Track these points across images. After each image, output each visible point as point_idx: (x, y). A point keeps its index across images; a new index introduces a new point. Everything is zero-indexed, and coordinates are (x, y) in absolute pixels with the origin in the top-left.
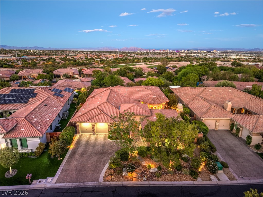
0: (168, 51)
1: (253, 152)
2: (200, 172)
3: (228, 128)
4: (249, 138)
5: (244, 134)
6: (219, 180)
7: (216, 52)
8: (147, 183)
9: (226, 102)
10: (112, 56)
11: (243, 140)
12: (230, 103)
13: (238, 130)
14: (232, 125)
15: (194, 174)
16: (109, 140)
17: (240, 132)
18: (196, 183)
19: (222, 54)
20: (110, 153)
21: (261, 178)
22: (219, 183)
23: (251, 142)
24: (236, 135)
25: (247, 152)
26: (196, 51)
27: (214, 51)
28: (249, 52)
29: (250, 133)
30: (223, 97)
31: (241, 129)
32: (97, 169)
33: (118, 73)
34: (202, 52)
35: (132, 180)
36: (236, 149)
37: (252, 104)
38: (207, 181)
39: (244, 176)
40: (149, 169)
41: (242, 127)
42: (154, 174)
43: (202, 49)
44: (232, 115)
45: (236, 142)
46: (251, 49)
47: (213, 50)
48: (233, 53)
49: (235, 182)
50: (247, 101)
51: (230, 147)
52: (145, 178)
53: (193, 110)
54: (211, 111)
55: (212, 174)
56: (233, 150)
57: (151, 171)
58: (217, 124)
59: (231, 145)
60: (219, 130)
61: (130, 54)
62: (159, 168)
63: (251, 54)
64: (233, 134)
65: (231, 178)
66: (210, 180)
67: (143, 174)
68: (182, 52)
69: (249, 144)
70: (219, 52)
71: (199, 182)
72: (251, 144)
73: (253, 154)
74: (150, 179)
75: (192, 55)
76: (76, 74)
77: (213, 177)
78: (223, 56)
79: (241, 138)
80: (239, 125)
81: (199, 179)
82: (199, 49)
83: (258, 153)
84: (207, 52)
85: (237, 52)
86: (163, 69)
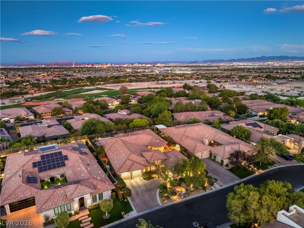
0: (110, 65)
1: (225, 169)
2: (206, 187)
3: (208, 156)
4: (222, 161)
5: (219, 159)
6: (216, 188)
7: (161, 66)
8: (184, 199)
9: (205, 139)
10: (43, 76)
11: (219, 163)
12: (207, 140)
13: (215, 157)
14: (211, 154)
15: (204, 188)
16: (145, 181)
17: (216, 158)
18: (207, 192)
19: (167, 69)
20: (153, 189)
21: (233, 182)
22: (216, 189)
23: (223, 164)
24: (214, 160)
25: (223, 170)
26: (141, 65)
27: (159, 65)
28: (190, 65)
29: (222, 158)
30: (199, 134)
31: (216, 156)
32: (154, 199)
33: (86, 110)
34: (147, 66)
35: (176, 200)
36: (217, 169)
37: (217, 137)
38: (211, 190)
39: (226, 183)
40: (182, 192)
41: (217, 155)
42: (185, 194)
43: (146, 62)
44: (210, 148)
45: (216, 165)
46: (191, 62)
47: (157, 63)
48: (176, 66)
49: (223, 187)
50: (214, 135)
51: (214, 169)
52: (182, 197)
53: (186, 148)
54: (198, 147)
55: (212, 186)
56: (216, 170)
57: (183, 192)
58: (203, 155)
59: (214, 167)
60: (204, 159)
61: (65, 72)
62: (187, 190)
63: (192, 66)
64: (212, 160)
65: (221, 186)
66: (212, 189)
67: (180, 195)
68: (126, 66)
69: (223, 165)
70: (163, 65)
71: (208, 192)
72: (224, 165)
73: (226, 170)
74: (185, 197)
75: (139, 71)
76: (30, 115)
77: (213, 187)
78: (168, 70)
79: (217, 161)
80: (215, 154)
81: (207, 190)
82: (143, 62)
83: (228, 169)
84: (151, 66)
85: (180, 65)
86: (127, 99)
